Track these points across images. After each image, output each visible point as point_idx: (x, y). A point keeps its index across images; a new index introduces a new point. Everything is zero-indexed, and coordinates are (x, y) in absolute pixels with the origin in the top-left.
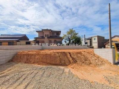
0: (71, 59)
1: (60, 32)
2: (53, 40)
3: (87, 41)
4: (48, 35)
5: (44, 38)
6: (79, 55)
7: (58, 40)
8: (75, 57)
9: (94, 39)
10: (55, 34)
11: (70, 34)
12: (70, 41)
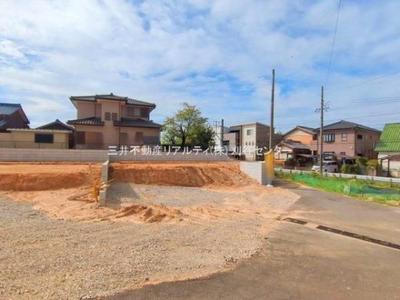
0: (204, 178)
1: (154, 106)
2: (131, 133)
3: (227, 137)
4: (115, 115)
5: (102, 124)
6: (215, 172)
7: (147, 133)
8: (210, 175)
9: (249, 132)
10: (137, 113)
11: (186, 119)
12: (184, 139)
